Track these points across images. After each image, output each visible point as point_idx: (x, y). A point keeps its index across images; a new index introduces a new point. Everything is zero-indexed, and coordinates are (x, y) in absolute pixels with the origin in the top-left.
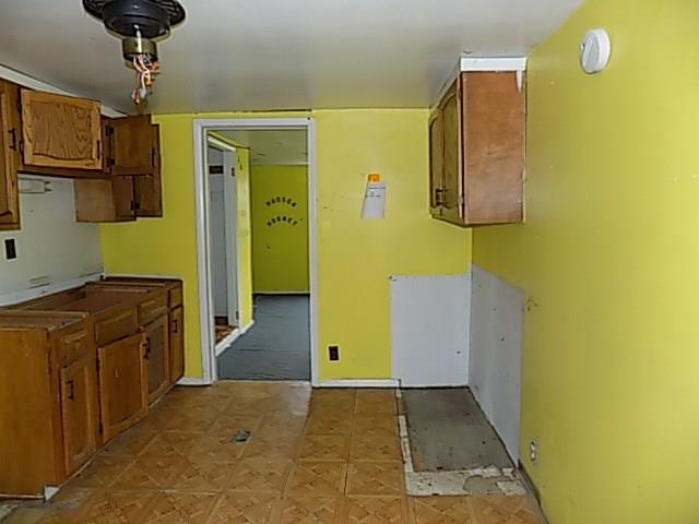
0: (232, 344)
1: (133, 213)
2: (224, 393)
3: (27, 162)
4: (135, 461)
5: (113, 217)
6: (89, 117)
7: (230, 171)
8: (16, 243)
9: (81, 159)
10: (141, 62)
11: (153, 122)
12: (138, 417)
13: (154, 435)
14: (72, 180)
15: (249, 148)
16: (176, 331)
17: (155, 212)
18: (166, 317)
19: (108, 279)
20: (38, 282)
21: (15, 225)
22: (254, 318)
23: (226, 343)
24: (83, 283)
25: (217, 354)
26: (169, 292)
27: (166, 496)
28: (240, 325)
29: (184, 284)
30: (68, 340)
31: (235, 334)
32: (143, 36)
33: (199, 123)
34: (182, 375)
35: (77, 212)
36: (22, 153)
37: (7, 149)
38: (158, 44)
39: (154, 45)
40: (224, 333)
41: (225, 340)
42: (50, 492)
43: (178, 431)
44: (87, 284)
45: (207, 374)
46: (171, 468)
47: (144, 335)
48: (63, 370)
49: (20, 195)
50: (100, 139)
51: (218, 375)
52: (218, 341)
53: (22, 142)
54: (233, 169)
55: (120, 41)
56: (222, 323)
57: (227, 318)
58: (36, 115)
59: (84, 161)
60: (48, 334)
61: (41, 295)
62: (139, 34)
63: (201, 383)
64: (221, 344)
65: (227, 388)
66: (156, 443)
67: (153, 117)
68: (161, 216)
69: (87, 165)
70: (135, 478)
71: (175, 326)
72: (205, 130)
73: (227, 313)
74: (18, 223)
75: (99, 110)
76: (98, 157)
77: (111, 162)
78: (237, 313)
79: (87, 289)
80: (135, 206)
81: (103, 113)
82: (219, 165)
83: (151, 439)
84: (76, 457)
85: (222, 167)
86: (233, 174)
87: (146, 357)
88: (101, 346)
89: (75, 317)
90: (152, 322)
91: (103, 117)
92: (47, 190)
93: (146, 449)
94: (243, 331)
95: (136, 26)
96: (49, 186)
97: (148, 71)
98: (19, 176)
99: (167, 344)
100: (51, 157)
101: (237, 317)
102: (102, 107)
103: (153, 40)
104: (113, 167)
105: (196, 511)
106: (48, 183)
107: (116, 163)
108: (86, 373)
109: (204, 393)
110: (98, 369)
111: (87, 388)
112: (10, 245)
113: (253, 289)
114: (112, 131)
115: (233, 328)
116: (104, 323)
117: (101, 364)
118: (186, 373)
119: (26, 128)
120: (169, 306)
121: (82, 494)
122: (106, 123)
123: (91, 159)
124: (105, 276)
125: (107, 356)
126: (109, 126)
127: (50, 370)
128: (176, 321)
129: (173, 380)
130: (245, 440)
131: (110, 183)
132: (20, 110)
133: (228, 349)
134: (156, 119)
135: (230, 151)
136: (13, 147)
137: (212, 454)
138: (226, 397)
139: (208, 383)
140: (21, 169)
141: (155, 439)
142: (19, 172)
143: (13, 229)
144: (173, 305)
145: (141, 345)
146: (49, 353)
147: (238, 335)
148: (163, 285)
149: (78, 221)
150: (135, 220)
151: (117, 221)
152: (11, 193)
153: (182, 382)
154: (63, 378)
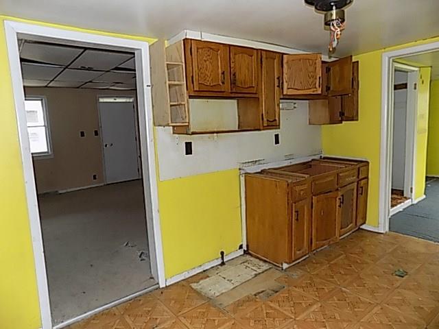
0: (404, 209)
1: (340, 119)
2: (393, 241)
3: (285, 93)
4: (328, 265)
5: (328, 122)
6: (316, 63)
7: (413, 86)
8: (279, 136)
9: (310, 89)
10: (335, 25)
11: (353, 60)
12: (333, 241)
13: (342, 254)
14: (307, 101)
15: (431, 67)
16: (362, 194)
17: (354, 118)
18: (356, 184)
19: (324, 158)
20: (289, 157)
21: (277, 127)
22: (425, 194)
23: (400, 208)
24: (310, 160)
25: (391, 214)
26: (359, 169)
27: (342, 291)
28: (413, 198)
29: (370, 164)
30: (298, 188)
31: (407, 203)
32: (336, 9)
33: (386, 56)
34: (365, 223)
35: (309, 120)
36: (283, 89)
37: (276, 88)
38: (345, 10)
39: (343, 11)
40: (399, 201)
41: (399, 206)
42: (285, 266)
43: (357, 256)
44: (313, 160)
45: (381, 226)
46: (348, 277)
47: (340, 193)
48: (294, 205)
49: (281, 111)
50: (320, 75)
51: (390, 228)
52: (392, 206)
53: (283, 83)
54: (415, 84)
55: (323, 16)
56: (398, 194)
57: (403, 191)
58: (289, 68)
59: (312, 90)
60: (288, 185)
61: (289, 164)
62: (334, 8)
63: (377, 231)
64: (395, 208)
65: (395, 238)
66: (341, 259)
67: (353, 57)
68: (357, 120)
69: (313, 91)
70: (326, 274)
71: (362, 191)
72: (391, 60)
73: (403, 187)
74: (279, 125)
75: (321, 58)
76: (319, 86)
77: (328, 88)
78: (412, 188)
79: (312, 163)
80: (342, 114)
81: (323, 60)
82: (405, 82)
83: (339, 255)
84: (298, 252)
85: (406, 84)
86: (415, 88)
87: (340, 206)
88: (315, 196)
89: (303, 177)
90: (346, 186)
91: (323, 62)
92: (295, 107)
93: (335, 260)
94: (415, 202)
95: (332, 4)
96: (296, 105)
97: (339, 30)
98: (281, 101)
99: (355, 200)
100: (296, 89)
101: (411, 192)
102: (323, 56)
103: (343, 9)
104: (329, 92)
105: (359, 308)
106: (295, 104)
107: (331, 89)
108: (306, 208)
109: (377, 237)
110: (312, 208)
111: (305, 217)
112: (277, 136)
113: (427, 173)
114: (330, 69)
115: (406, 198)
116: (317, 182)
117: (314, 206)
118: (367, 222)
119: (285, 75)
120: (358, 177)
121: (299, 272)
122: (327, 65)
123: (316, 88)
124: (323, 156)
125: (318, 202)
126: (327, 67)
127: (288, 203)
128: (362, 187)
129: (358, 224)
130: (403, 277)
131: (327, 102)
132: (282, 66)
133: (400, 212)
134: (355, 59)
135: (414, 71)
136: (278, 86)
137: (376, 277)
138: (393, 244)
139: (382, 232)
140: (282, 97)
141: (341, 257)
142: (281, 99)
143: (275, 129)
144: (361, 177)
145: (337, 199)
146: (288, 194)
147: (410, 204)
148: (356, 163)
149: (310, 124)
150: (341, 123)
151: (330, 124)
152: (277, 110)
153: (363, 227)
154: (294, 209)
